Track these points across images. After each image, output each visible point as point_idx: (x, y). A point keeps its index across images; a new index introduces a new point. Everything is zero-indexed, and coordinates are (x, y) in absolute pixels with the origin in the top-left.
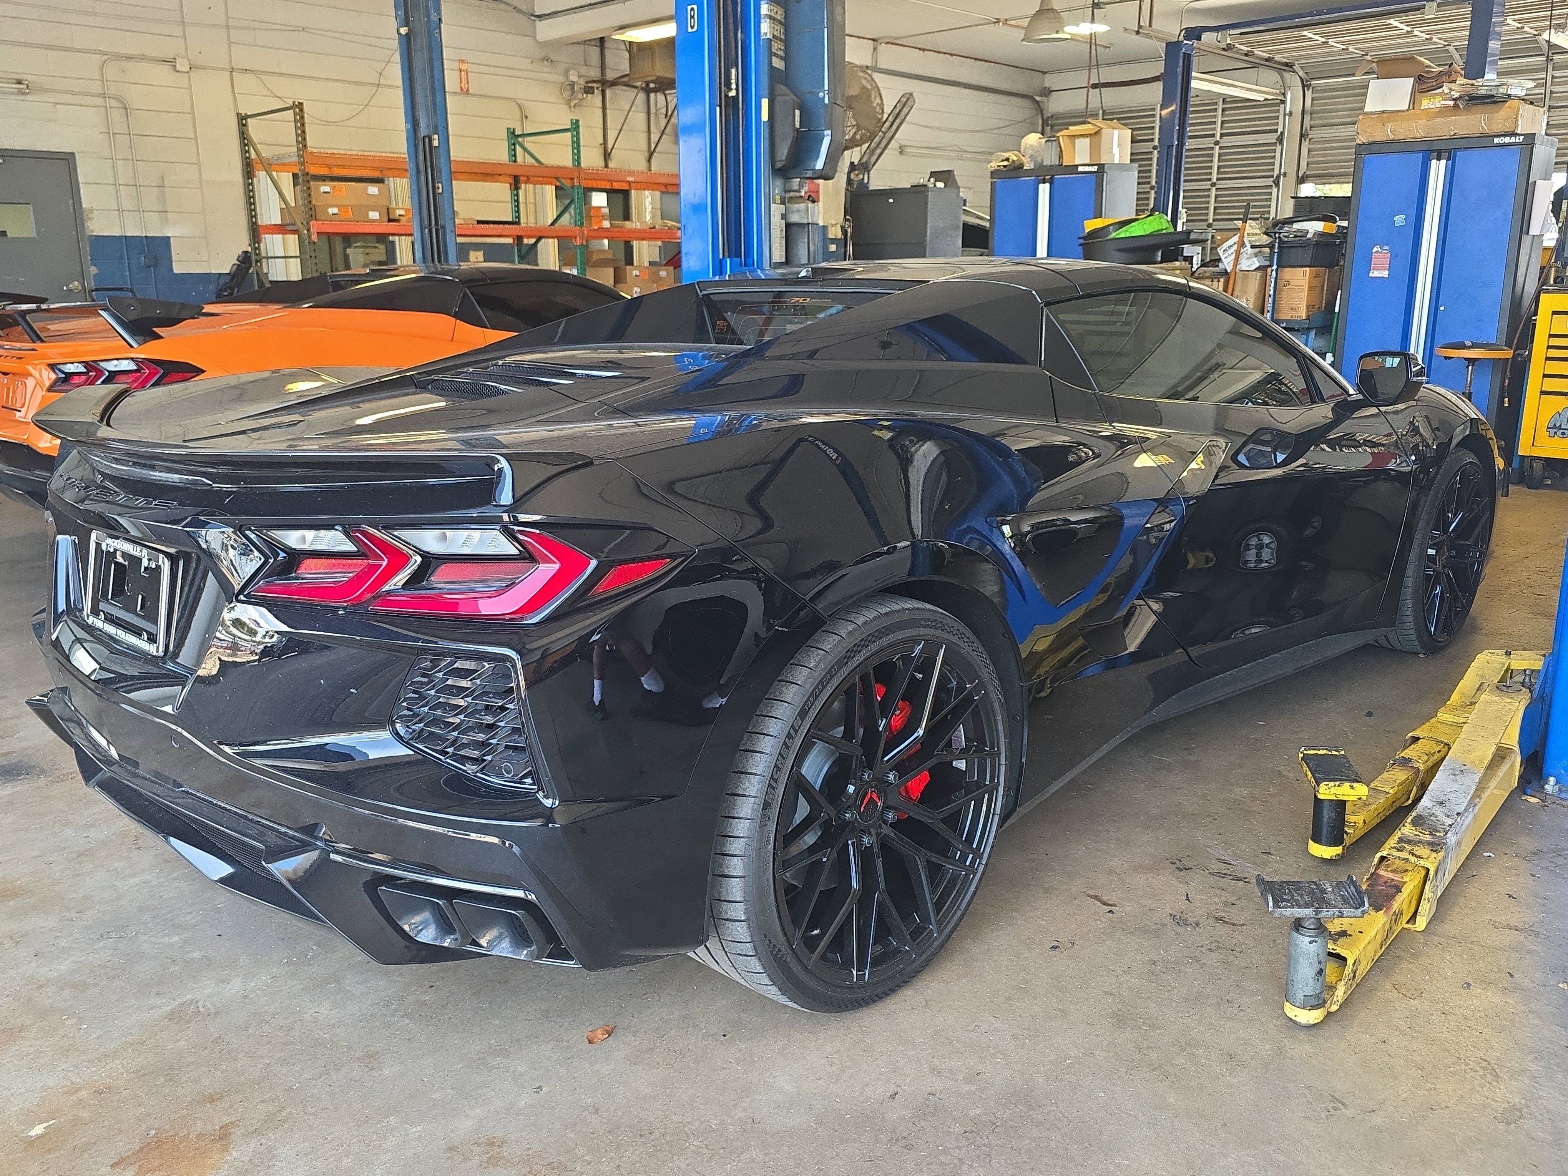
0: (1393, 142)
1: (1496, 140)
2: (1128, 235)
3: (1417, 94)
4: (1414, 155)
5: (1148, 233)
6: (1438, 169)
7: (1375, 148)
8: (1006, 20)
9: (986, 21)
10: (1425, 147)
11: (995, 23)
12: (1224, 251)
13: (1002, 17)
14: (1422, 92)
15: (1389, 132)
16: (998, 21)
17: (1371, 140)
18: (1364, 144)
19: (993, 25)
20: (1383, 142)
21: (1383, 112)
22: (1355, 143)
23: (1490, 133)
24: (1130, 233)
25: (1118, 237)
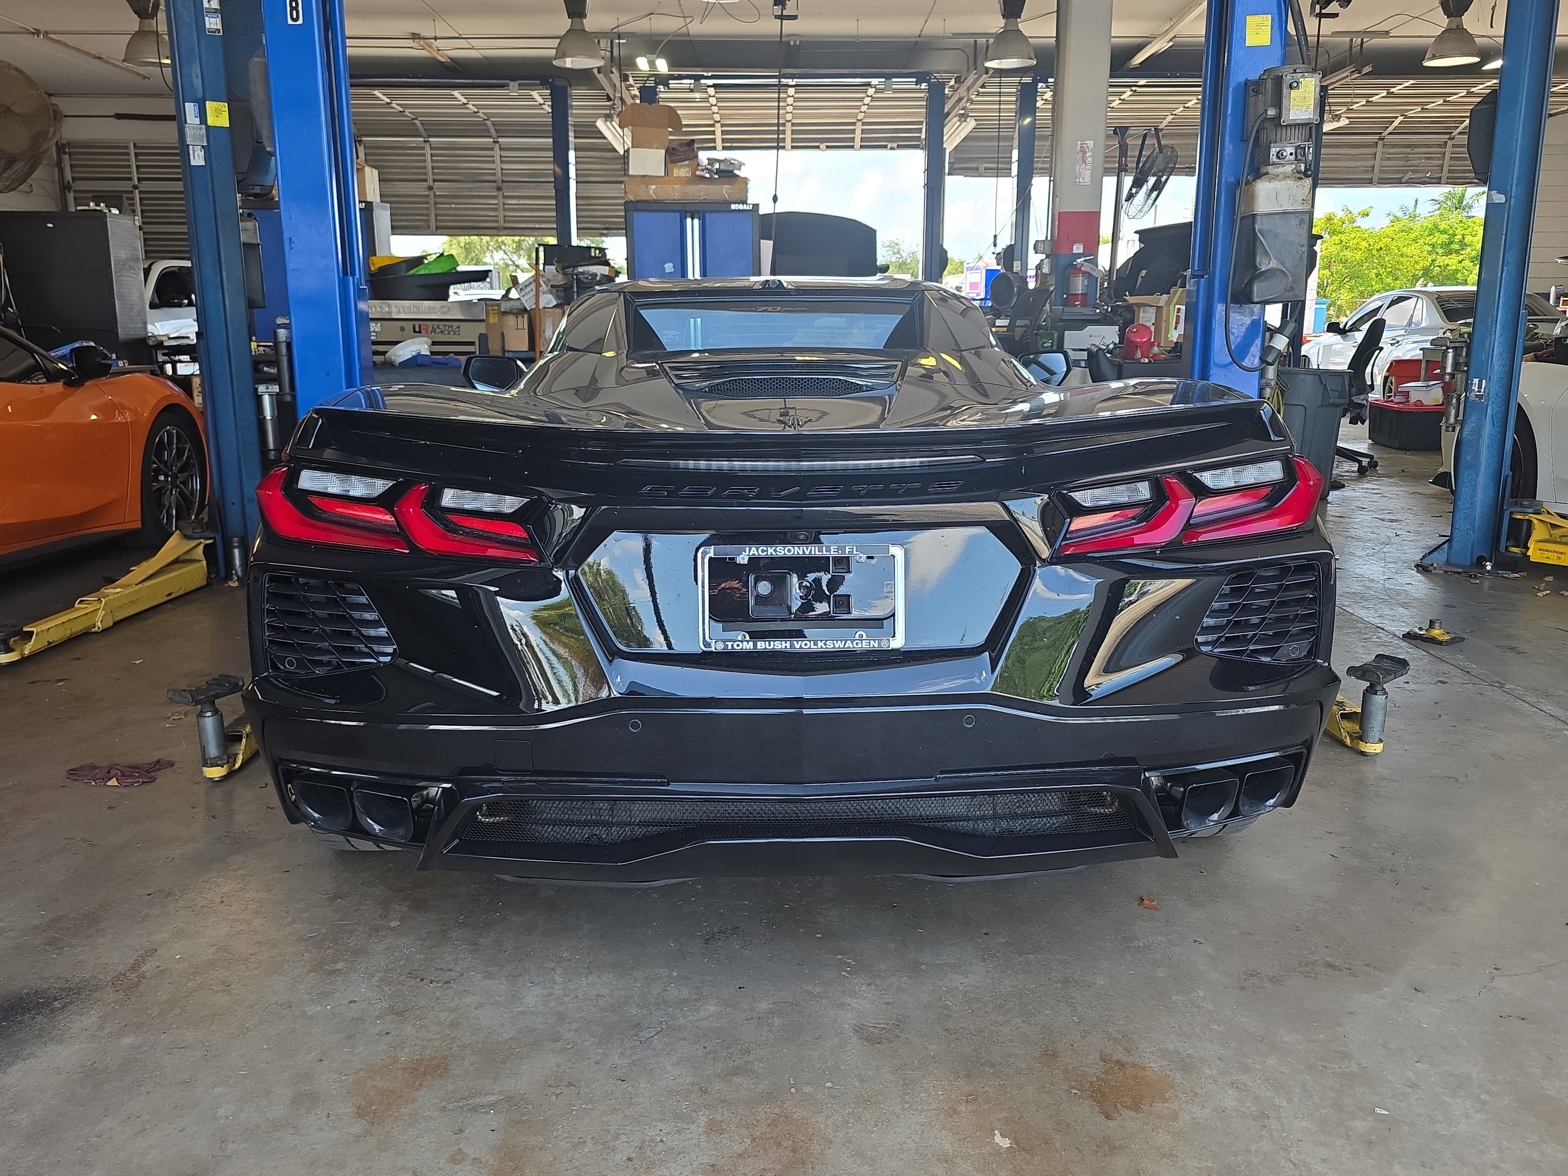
0: (655, 202)
1: (733, 207)
2: (427, 272)
3: (669, 165)
4: (673, 214)
5: (445, 270)
6: (693, 226)
7: (640, 206)
8: (46, 32)
9: (23, 30)
10: (680, 207)
11: (33, 33)
12: (521, 289)
13: (43, 29)
14: (674, 162)
15: (652, 191)
16: (37, 32)
17: (638, 199)
18: (631, 201)
19: (31, 35)
20: (647, 201)
21: (644, 176)
22: (624, 201)
23: (730, 200)
24: (429, 270)
25: (418, 273)
